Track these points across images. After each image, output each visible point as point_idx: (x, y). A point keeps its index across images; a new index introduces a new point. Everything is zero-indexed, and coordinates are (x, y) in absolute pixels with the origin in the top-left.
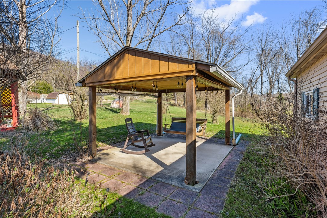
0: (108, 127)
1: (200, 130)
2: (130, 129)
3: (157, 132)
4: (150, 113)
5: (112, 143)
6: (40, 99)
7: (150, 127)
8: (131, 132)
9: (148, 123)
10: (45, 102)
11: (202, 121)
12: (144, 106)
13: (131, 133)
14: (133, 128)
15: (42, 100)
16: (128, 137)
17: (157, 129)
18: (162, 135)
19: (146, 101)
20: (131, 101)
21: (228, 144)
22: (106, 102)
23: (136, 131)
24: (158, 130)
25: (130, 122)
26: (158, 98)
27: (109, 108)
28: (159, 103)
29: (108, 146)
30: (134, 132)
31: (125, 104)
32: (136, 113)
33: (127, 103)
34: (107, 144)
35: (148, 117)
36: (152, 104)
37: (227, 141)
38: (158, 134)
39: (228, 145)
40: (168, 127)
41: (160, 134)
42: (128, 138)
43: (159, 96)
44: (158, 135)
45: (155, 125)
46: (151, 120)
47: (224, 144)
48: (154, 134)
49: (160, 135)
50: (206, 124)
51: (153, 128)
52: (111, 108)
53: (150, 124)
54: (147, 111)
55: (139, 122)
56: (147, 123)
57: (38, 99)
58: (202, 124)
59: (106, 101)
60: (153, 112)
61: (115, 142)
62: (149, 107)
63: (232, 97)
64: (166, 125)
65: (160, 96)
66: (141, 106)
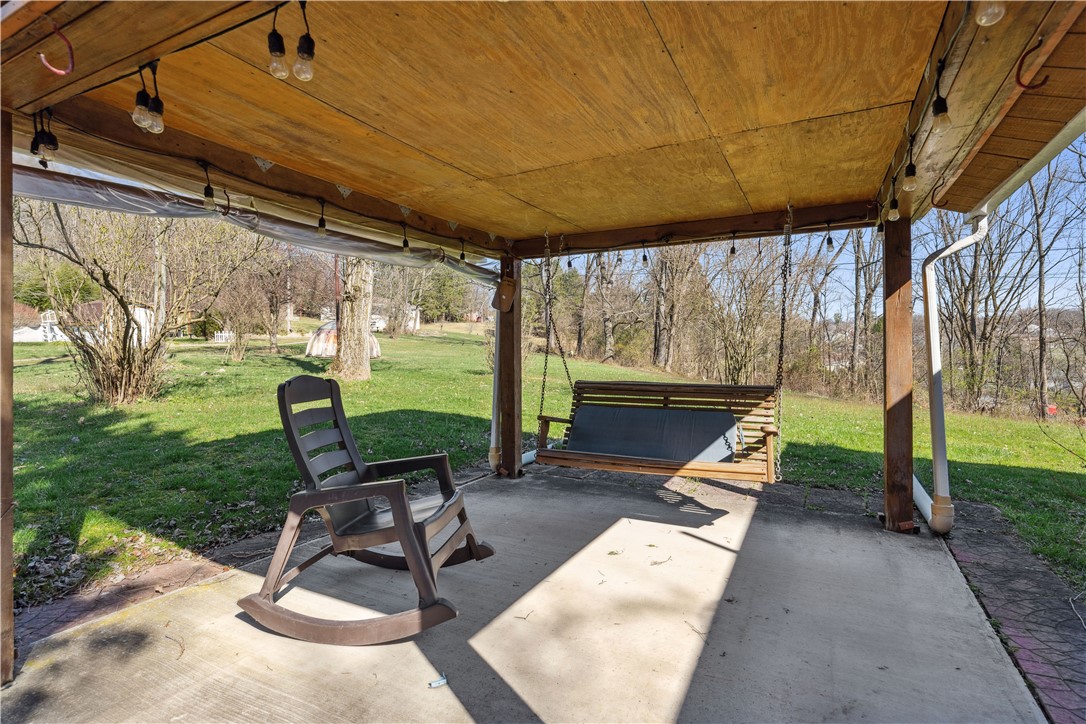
0: (238, 436)
1: (740, 447)
2: (317, 451)
3: (493, 460)
4: (457, 373)
5: (221, 533)
6: (41, 328)
7: (459, 431)
8: (323, 476)
9: (449, 411)
10: (58, 338)
11: (744, 396)
12: (435, 353)
13: (325, 485)
14: (342, 446)
15: (48, 330)
16: (297, 513)
17: (493, 445)
18: (521, 474)
19: (445, 338)
20: (391, 337)
21: (905, 525)
22: (298, 340)
23: (361, 467)
24: (497, 449)
25: (326, 403)
26: (500, 287)
27: (302, 357)
28: (506, 309)
29: (187, 559)
30: (351, 467)
31: (352, 331)
32: (400, 373)
33: (360, 330)
34: (182, 543)
35: (448, 390)
36: (464, 346)
37: (896, 509)
38: (498, 467)
39: (907, 532)
40: (558, 432)
41: (508, 468)
42: (293, 520)
43: (502, 276)
44: (499, 475)
45: (480, 422)
46: (465, 401)
47: (876, 524)
48: (479, 469)
49: (510, 475)
50: (771, 412)
51: (472, 437)
52: (307, 356)
53: (459, 416)
54: (445, 366)
55: (409, 407)
56: (444, 410)
57: (32, 325)
58: (747, 413)
59: (299, 335)
60: (469, 372)
61: (242, 528)
62: (455, 354)
63: (927, 261)
64: (545, 422)
65: (510, 275)
66: (427, 351)
